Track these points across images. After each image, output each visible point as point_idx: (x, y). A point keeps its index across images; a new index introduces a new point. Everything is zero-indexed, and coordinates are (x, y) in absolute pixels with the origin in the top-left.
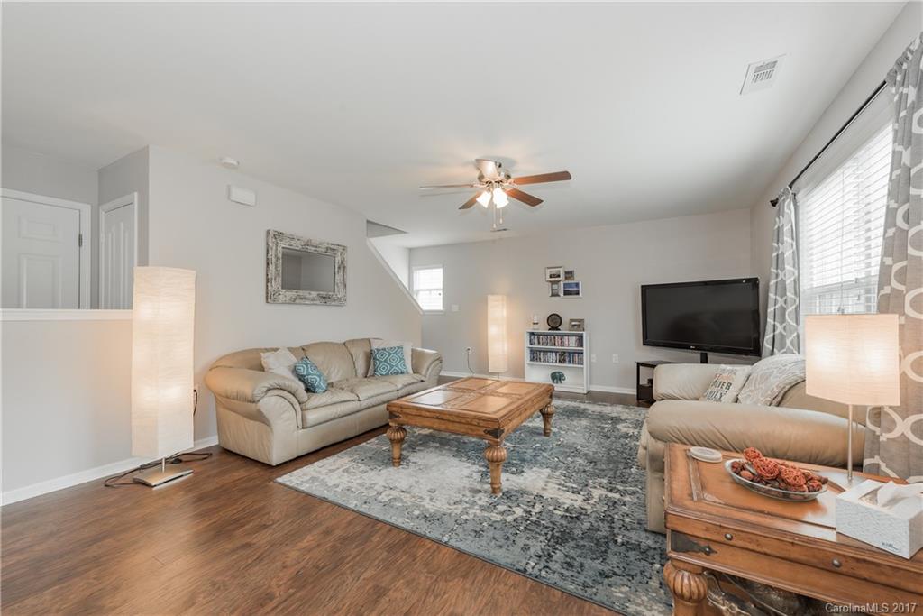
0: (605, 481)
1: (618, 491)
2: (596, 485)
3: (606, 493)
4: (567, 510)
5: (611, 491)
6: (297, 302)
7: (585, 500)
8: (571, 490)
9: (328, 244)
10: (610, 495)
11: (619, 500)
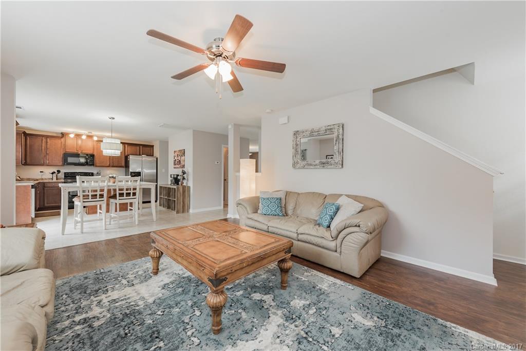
0: (96, 324)
1: (79, 323)
2: (101, 316)
3: (88, 315)
4: (107, 290)
5: (85, 319)
6: (305, 167)
7: (101, 301)
8: (117, 300)
9: (325, 127)
10: (84, 316)
11: (74, 317)
